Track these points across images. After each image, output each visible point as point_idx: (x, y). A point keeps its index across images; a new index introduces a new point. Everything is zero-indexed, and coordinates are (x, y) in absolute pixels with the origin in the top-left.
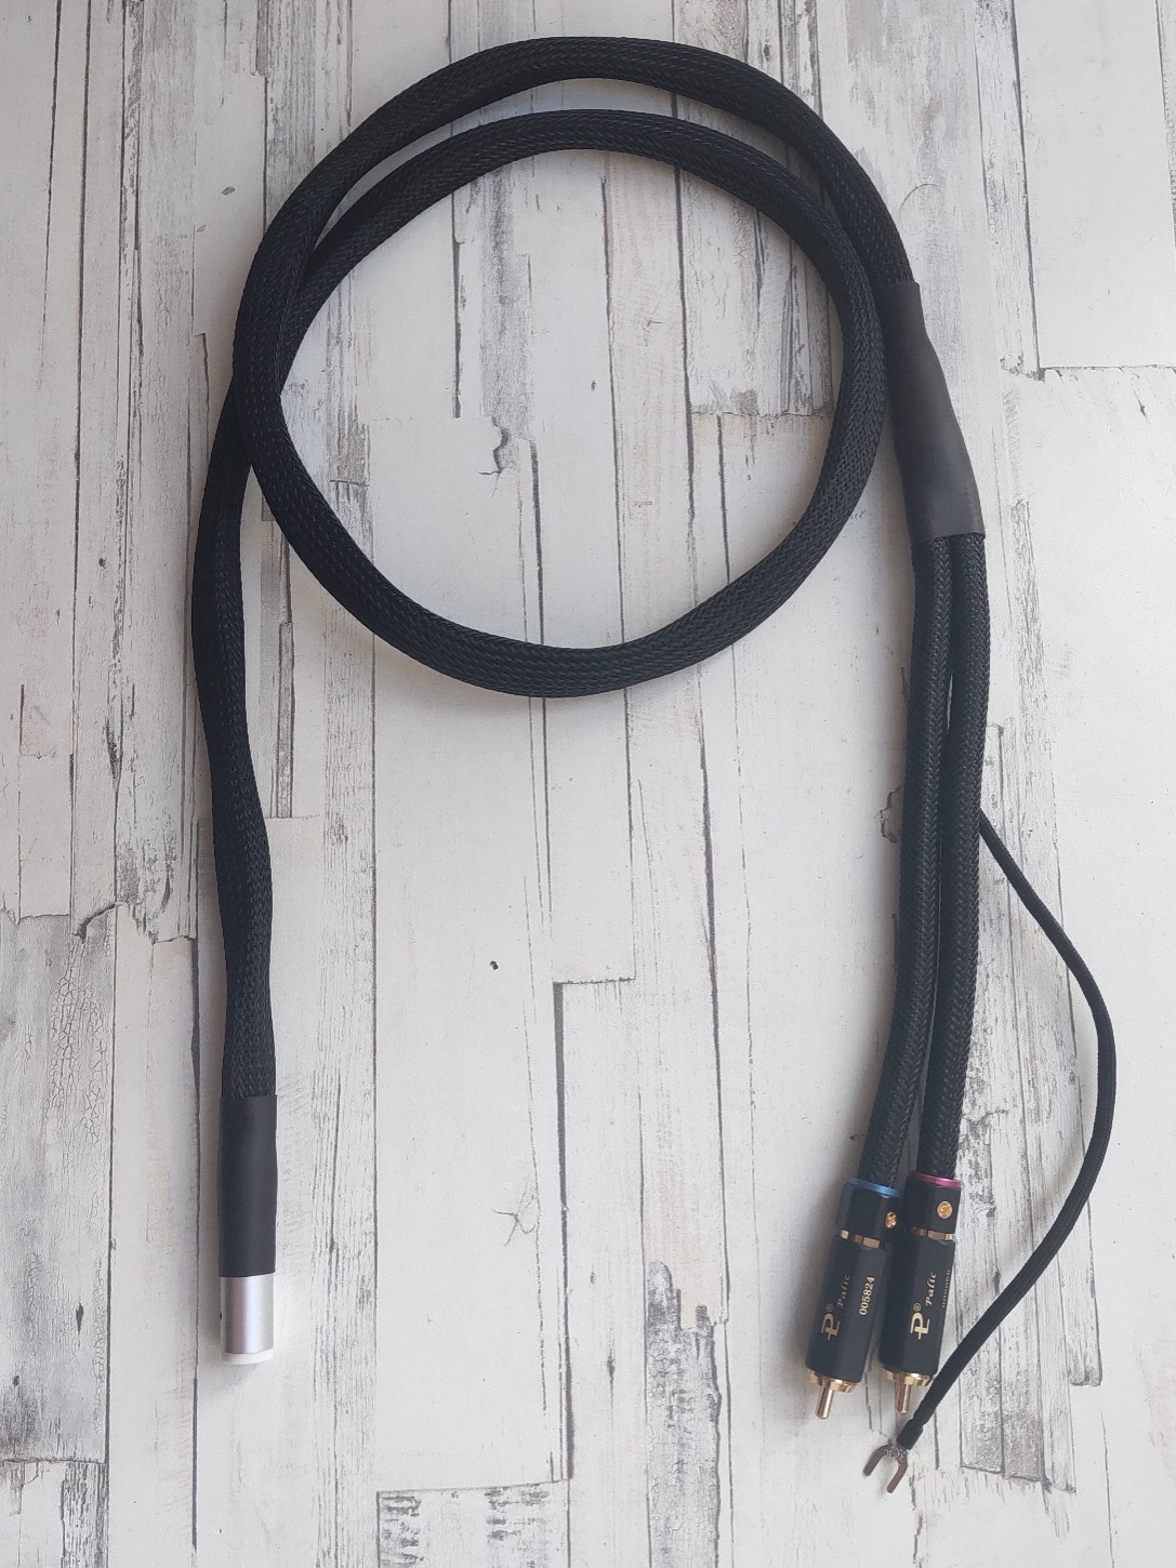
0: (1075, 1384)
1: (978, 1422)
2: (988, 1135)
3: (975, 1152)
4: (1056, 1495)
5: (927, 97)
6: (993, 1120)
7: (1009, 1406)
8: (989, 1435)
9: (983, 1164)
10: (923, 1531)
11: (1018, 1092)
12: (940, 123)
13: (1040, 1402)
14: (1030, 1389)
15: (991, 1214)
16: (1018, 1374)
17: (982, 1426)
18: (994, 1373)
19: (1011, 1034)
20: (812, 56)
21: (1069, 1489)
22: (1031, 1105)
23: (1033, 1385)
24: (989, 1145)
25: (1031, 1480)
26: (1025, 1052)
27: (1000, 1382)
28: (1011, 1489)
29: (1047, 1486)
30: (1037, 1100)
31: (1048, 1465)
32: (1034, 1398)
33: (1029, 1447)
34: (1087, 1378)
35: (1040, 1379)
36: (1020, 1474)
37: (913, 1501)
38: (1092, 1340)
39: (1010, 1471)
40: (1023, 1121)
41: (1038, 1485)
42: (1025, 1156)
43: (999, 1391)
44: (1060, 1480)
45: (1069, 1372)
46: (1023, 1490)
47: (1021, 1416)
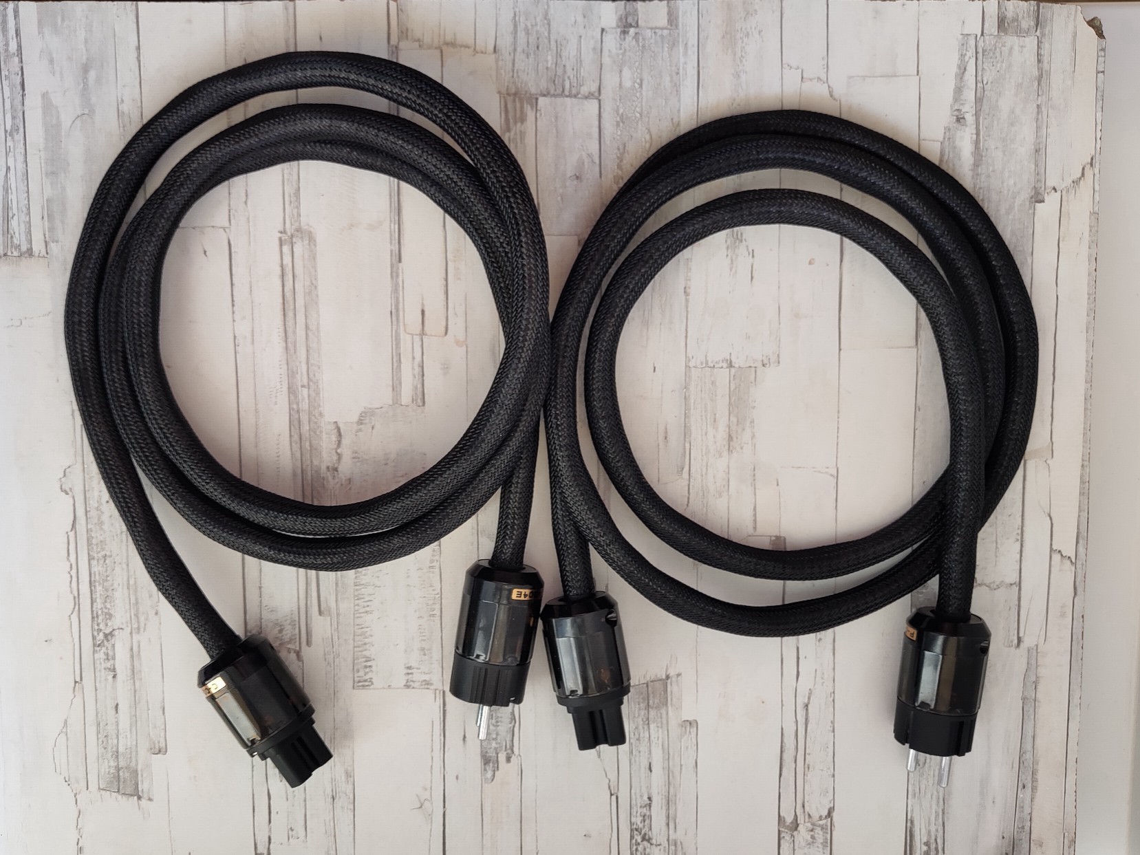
0: (154, 754)
1: (107, 770)
2: (113, 640)
3: (107, 648)
4: (144, 802)
5: (84, 58)
6: (116, 633)
7: (122, 764)
8: (112, 776)
9: (111, 653)
10: (81, 816)
11: (129, 619)
12: (92, 75)
13: (137, 761)
14: (133, 756)
15: (114, 677)
16: (127, 749)
17: (109, 772)
18: (114, 749)
19: (126, 591)
20: (17, 31)
21: (150, 799)
22: (135, 626)
23: (134, 754)
24: (114, 645)
25: (132, 795)
26: (133, 601)
27: (118, 753)
28: (123, 800)
29: (139, 798)
30: (138, 622)
31: (140, 789)
32: (134, 760)
33: (131, 781)
34: (160, 751)
35: (137, 751)
36: (127, 793)
37: (76, 803)
38: (162, 734)
39: (122, 791)
40: (131, 633)
41: (136, 797)
42: (132, 649)
43: (117, 757)
44: (145, 796)
45: (151, 749)
46: (128, 799)
47: (128, 768)
